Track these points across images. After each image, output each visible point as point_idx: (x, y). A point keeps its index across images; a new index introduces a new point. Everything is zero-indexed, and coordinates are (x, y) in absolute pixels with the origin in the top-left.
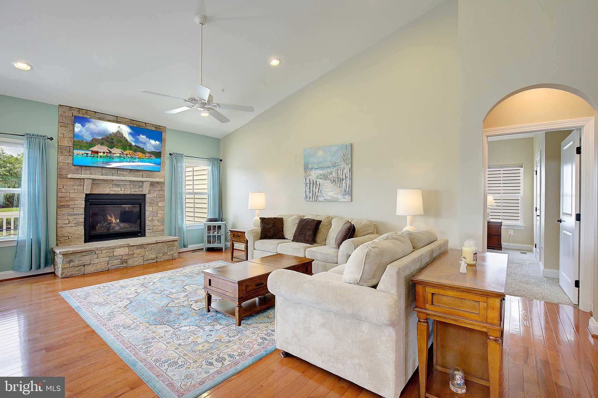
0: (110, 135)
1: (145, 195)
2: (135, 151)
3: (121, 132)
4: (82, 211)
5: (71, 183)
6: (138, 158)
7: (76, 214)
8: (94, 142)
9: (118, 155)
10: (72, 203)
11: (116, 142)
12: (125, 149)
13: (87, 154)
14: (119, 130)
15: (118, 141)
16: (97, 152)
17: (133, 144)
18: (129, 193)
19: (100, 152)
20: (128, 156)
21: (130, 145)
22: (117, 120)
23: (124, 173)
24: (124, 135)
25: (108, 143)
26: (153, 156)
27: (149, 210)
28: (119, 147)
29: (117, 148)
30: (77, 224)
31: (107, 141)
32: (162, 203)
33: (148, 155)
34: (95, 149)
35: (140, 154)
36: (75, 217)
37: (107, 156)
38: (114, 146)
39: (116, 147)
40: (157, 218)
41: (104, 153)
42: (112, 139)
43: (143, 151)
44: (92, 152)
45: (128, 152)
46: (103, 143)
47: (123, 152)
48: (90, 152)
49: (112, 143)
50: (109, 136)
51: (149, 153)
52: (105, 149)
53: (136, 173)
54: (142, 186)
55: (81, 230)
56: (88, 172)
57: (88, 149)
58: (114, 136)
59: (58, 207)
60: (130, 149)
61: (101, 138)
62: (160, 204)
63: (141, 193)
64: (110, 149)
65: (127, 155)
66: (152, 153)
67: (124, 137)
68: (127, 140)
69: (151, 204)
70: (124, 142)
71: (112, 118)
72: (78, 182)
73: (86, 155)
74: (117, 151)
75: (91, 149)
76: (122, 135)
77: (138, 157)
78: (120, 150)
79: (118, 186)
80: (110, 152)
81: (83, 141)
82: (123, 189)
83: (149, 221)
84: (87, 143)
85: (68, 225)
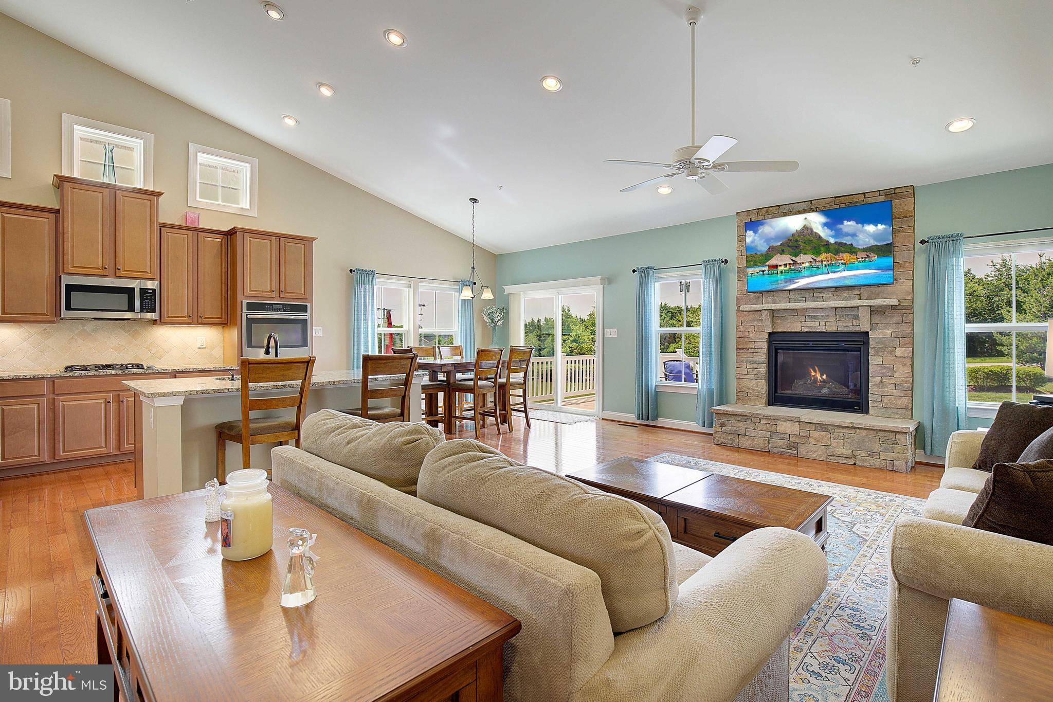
0: (793, 235)
1: (867, 333)
2: (837, 252)
3: (809, 225)
4: (763, 358)
5: (750, 318)
6: (843, 264)
7: (755, 362)
8: (772, 251)
9: (808, 264)
10: (751, 346)
11: (803, 244)
12: (818, 253)
13: (763, 271)
14: (806, 223)
15: (805, 243)
16: (776, 267)
17: (832, 241)
18: (834, 329)
19: (780, 266)
20: (824, 263)
21: (827, 244)
22: (811, 206)
23: (825, 295)
24: (815, 230)
25: (790, 249)
26: (872, 255)
27: (875, 361)
28: (808, 252)
29: (805, 254)
30: (757, 377)
31: (789, 246)
32: (905, 350)
33: (864, 255)
34: (773, 262)
35: (846, 256)
36: (755, 365)
37: (790, 270)
38: (800, 252)
39: (803, 252)
40: (893, 381)
41: (785, 265)
42: (797, 241)
43: (851, 250)
44: (771, 267)
45: (823, 256)
46: (783, 251)
47: (815, 258)
48: (767, 268)
49: (796, 247)
50: (790, 238)
51: (864, 250)
52: (786, 259)
53: (846, 293)
54: (857, 317)
55: (762, 386)
56: (770, 299)
57: (764, 264)
58: (799, 236)
59: (739, 351)
60: (828, 251)
61: (779, 244)
62: (898, 352)
63: (857, 329)
64: (794, 258)
65: (822, 262)
66: (871, 249)
67: (816, 233)
68: (820, 236)
69: (879, 351)
70: (815, 241)
71: (803, 207)
72: (757, 315)
73: (762, 273)
74: (805, 259)
75: (767, 263)
76: (812, 231)
77: (843, 261)
78: (810, 255)
79: (813, 317)
80: (795, 263)
81: (756, 254)
82: (822, 323)
83: (875, 384)
84: (762, 255)
85: (747, 377)
